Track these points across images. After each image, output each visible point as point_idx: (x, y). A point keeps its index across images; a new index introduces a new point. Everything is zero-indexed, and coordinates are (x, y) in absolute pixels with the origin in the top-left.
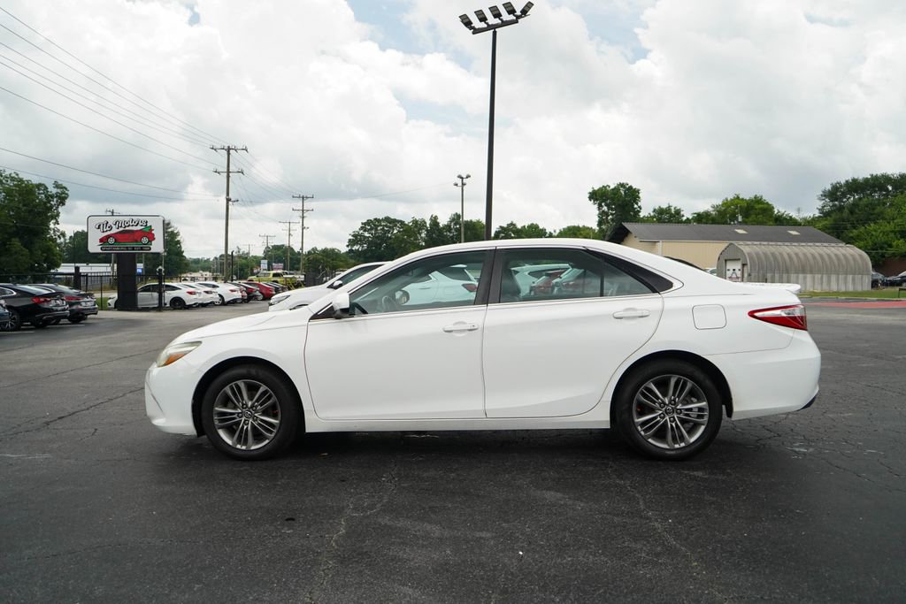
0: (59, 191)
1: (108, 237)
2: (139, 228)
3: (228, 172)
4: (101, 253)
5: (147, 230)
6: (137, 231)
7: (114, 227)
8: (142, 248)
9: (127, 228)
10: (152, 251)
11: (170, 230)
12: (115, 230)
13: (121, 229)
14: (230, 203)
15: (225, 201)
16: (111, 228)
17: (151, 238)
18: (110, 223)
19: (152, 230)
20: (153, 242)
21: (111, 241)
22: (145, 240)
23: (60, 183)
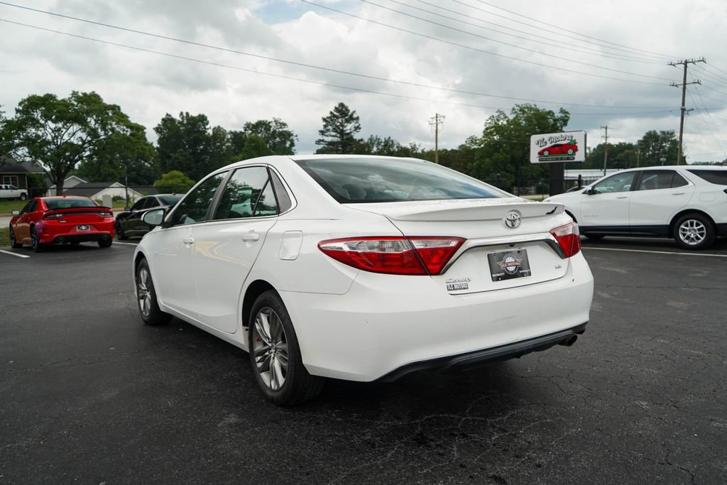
0: (563, 115)
1: (544, 150)
2: (566, 142)
3: (685, 84)
4: (538, 164)
5: (572, 143)
6: (565, 145)
7: (548, 142)
8: (568, 159)
9: (558, 143)
10: (575, 160)
11: (673, 139)
12: (549, 145)
13: (553, 144)
14: (685, 112)
15: (681, 111)
16: (546, 143)
17: (575, 149)
18: (546, 140)
19: (576, 143)
20: (577, 153)
21: (546, 153)
22: (570, 151)
23: (564, 109)
